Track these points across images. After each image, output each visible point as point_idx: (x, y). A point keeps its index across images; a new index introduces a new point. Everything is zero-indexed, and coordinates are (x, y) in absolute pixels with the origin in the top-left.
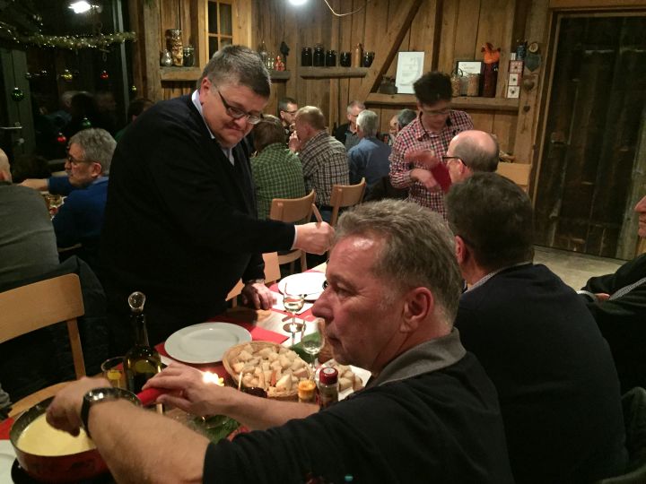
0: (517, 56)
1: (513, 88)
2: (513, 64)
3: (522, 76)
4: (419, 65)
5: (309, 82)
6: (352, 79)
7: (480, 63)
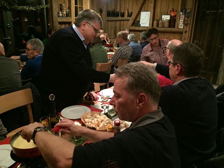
0: (183, 13)
1: (181, 25)
2: (181, 16)
3: (184, 20)
4: (148, 16)
5: (109, 22)
6: (125, 22)
7: (169, 16)
